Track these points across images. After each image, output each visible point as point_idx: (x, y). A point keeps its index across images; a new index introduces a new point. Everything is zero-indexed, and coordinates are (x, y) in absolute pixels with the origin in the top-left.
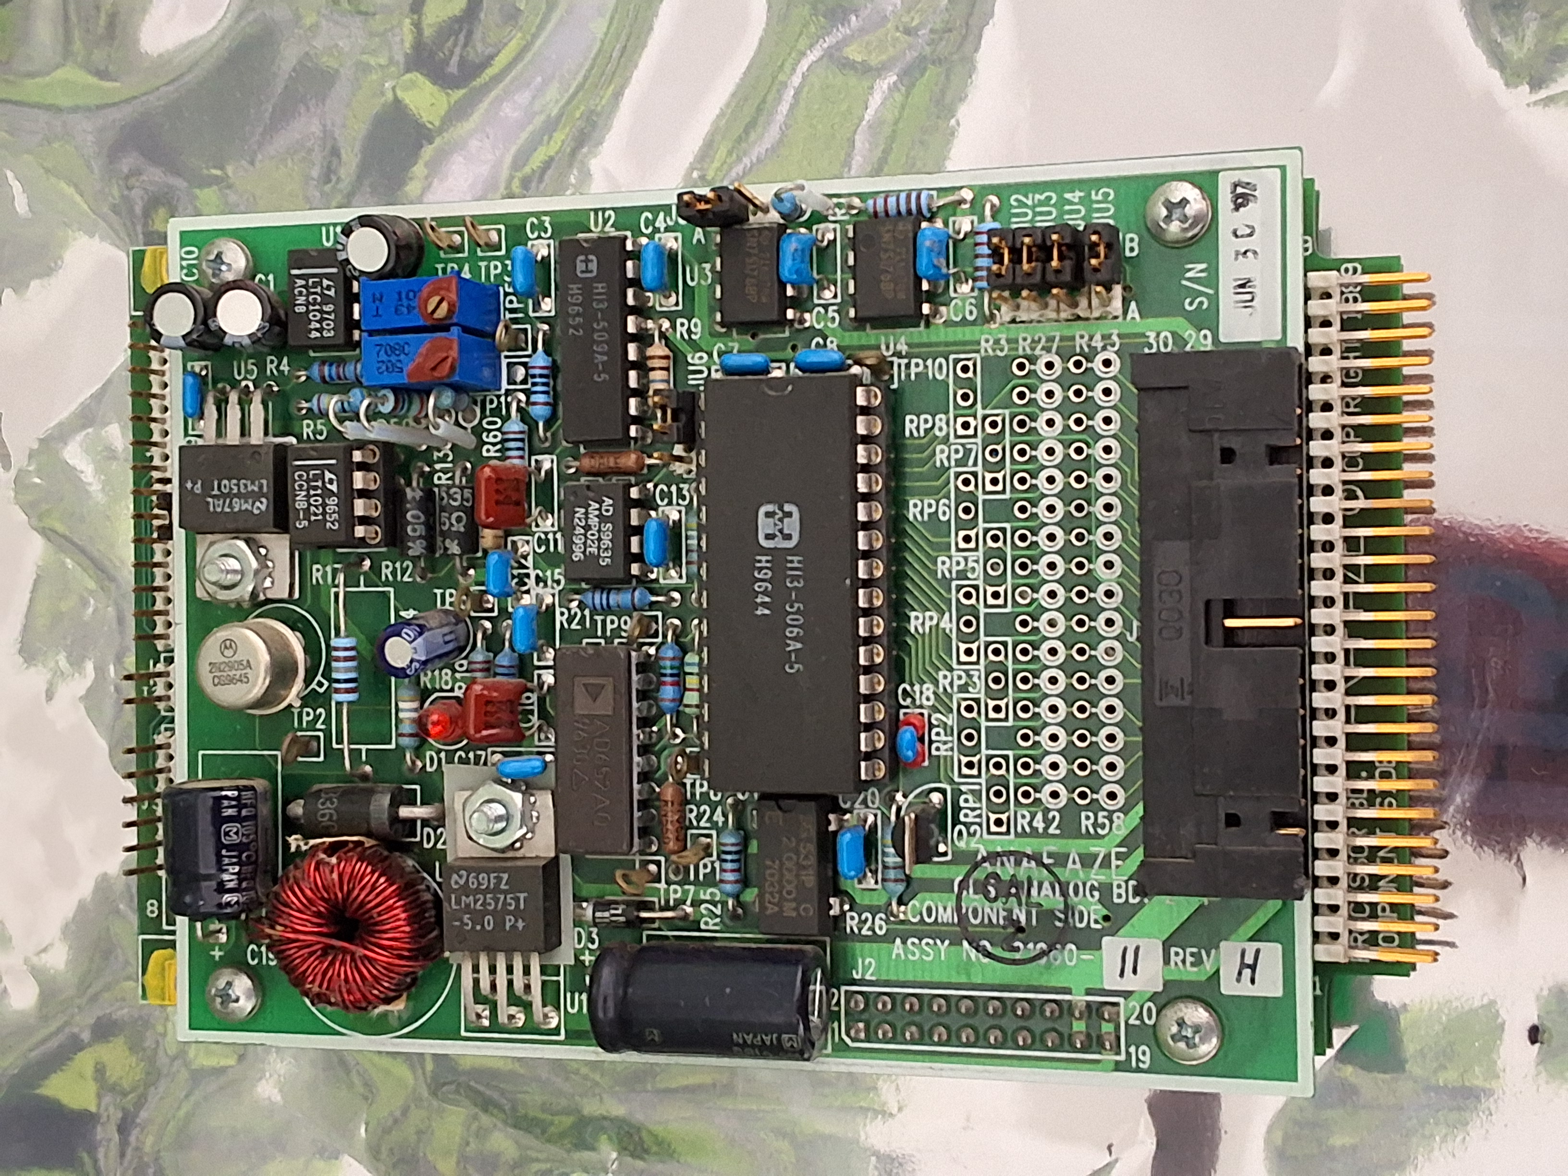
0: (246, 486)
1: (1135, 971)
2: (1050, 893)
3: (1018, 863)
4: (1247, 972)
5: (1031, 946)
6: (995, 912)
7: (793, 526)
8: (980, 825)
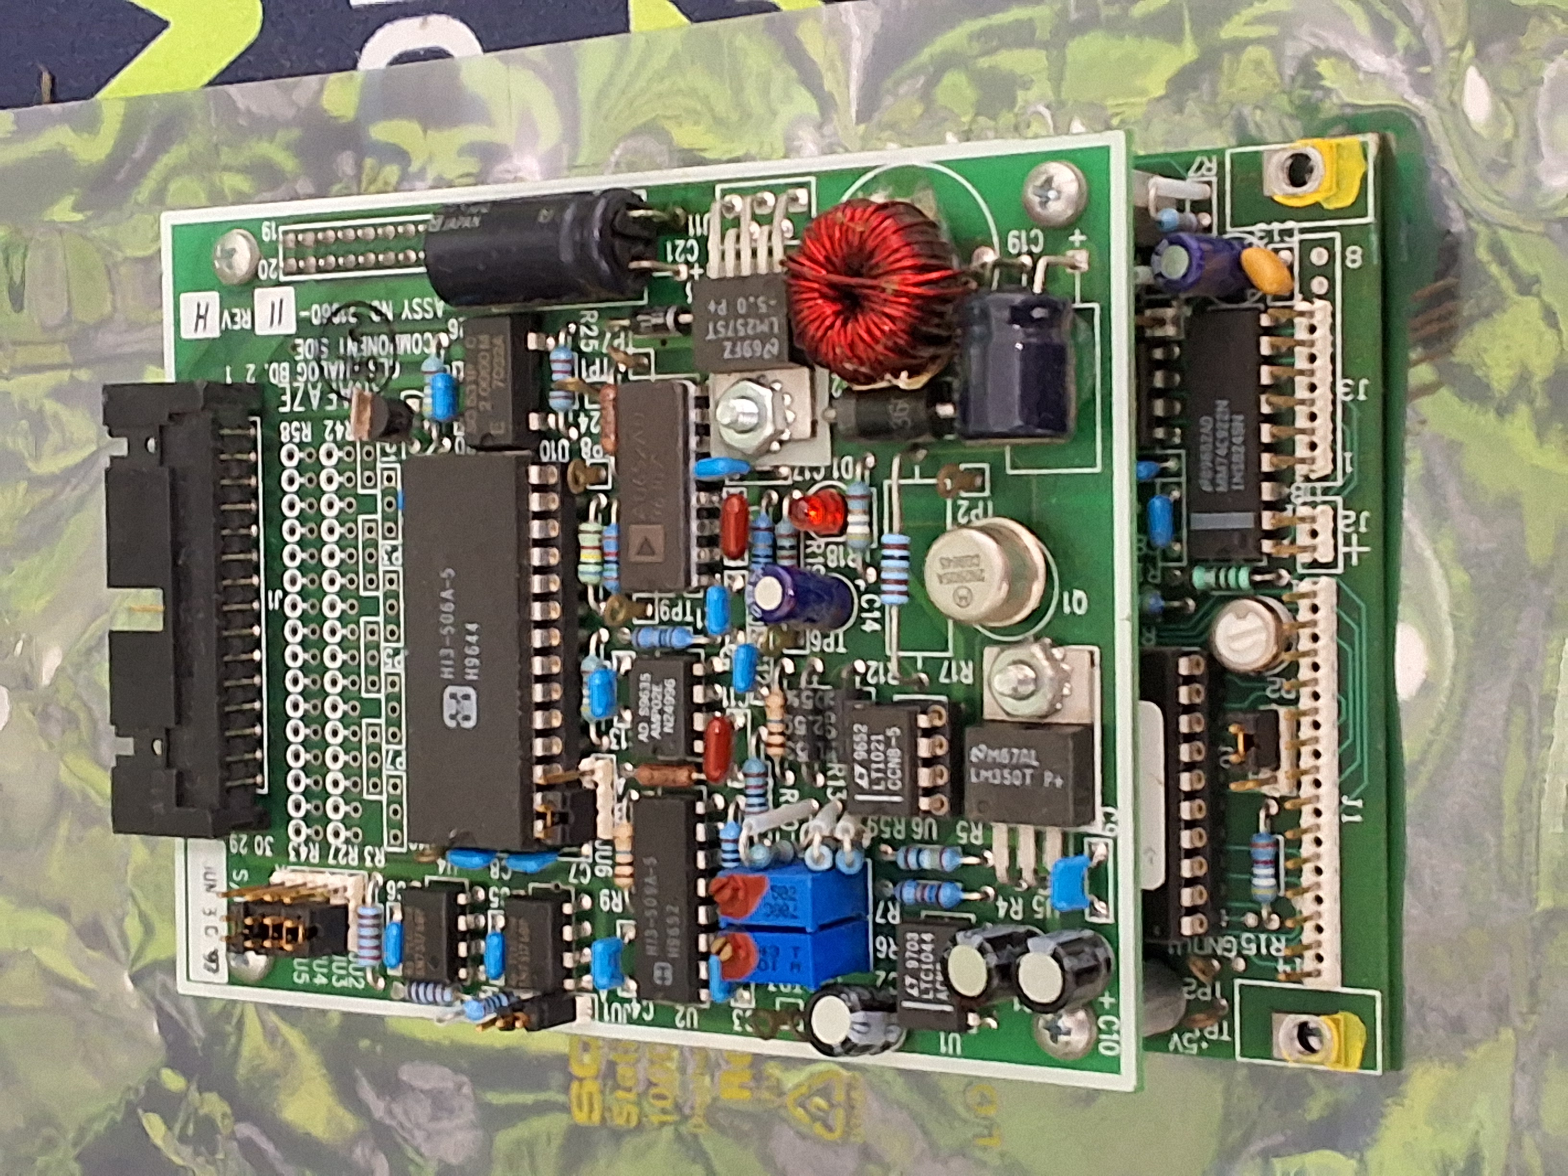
0: (994, 777)
1: (273, 306)
2: (331, 368)
4: (202, 312)
5: (344, 320)
6: (371, 346)
7: (449, 707)
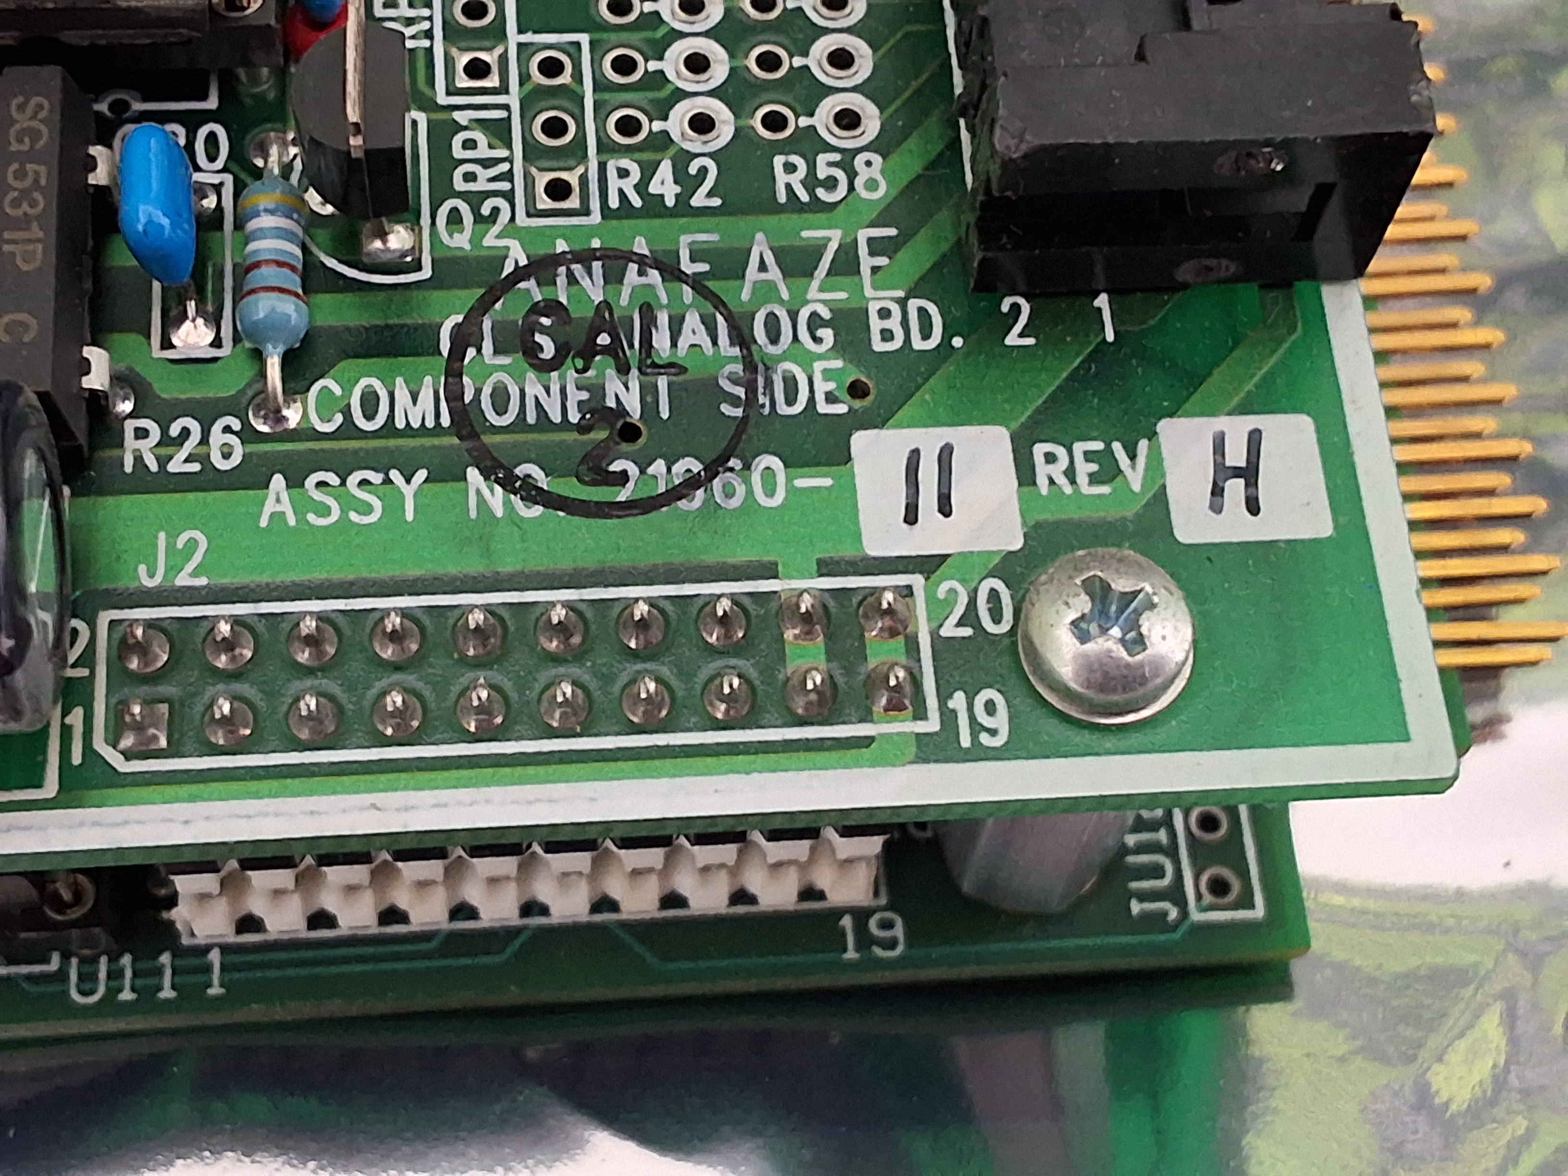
1: (945, 509)
2: (706, 342)
3: (614, 278)
4: (1235, 488)
5: (658, 467)
8: (509, 196)
